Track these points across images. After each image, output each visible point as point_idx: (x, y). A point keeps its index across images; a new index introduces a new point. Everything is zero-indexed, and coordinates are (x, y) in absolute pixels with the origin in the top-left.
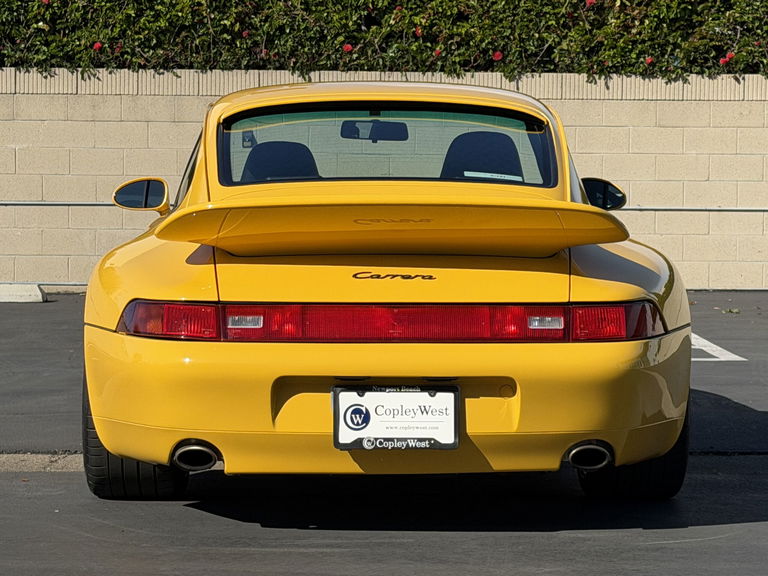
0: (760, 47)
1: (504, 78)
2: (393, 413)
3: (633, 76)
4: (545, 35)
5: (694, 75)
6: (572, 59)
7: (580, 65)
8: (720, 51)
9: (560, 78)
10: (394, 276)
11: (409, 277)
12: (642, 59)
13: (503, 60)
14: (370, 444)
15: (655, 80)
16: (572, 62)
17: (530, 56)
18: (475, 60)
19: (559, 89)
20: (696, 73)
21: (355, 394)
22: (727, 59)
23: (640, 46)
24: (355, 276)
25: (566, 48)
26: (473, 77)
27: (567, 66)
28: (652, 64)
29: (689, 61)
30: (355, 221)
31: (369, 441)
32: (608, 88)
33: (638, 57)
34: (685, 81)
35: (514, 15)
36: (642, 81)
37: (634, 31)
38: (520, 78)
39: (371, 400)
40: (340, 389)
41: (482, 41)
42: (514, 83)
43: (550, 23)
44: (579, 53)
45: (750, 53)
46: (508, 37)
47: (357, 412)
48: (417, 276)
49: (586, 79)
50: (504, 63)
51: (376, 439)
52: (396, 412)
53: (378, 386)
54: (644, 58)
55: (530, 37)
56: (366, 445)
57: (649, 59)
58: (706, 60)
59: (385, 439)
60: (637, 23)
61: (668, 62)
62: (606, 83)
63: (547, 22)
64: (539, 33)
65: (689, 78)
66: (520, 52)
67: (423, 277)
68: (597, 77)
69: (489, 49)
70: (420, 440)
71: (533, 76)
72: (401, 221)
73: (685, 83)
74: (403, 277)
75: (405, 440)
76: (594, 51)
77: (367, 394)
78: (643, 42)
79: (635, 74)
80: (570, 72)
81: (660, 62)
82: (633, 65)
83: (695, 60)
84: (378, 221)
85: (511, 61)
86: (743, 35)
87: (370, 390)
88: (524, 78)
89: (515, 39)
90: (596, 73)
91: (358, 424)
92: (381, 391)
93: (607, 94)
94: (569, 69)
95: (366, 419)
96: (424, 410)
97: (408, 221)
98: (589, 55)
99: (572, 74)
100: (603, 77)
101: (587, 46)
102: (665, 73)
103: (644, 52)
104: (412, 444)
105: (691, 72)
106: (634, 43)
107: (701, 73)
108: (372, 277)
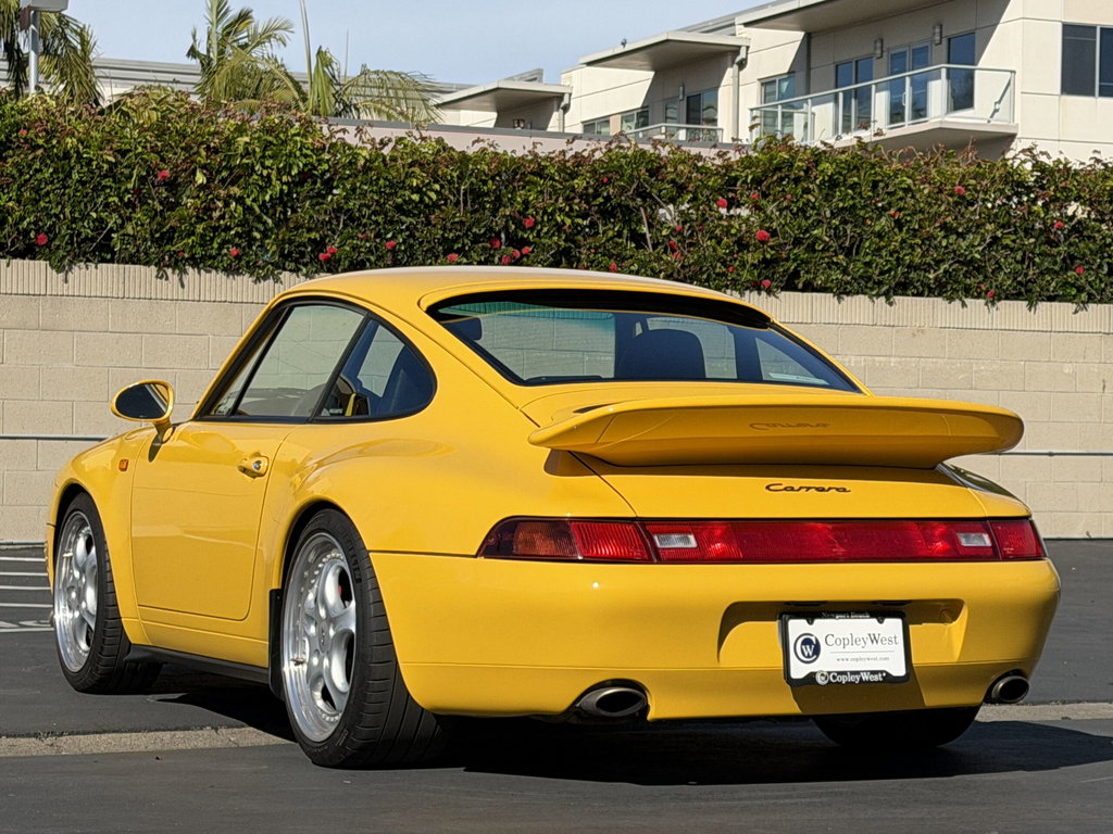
0: (367, 241)
1: (49, 268)
2: (844, 642)
3: (214, 272)
4: (103, 215)
5: (287, 273)
6: (138, 247)
7: (146, 254)
8: (319, 245)
9: (121, 271)
10: (808, 489)
11: (823, 490)
12: (225, 251)
13: (48, 245)
14: (823, 678)
15: (239, 278)
16: (138, 251)
17: (84, 240)
18: (13, 244)
19: (121, 285)
20: (291, 271)
21: (804, 621)
22: (329, 255)
23: (223, 234)
24: (768, 488)
25: (131, 232)
26: (8, 265)
27: (131, 256)
28: (238, 258)
29: (282, 255)
30: (751, 426)
31: (822, 675)
32: (183, 286)
33: (221, 247)
34: (277, 280)
35: (65, 187)
36: (224, 277)
37: (216, 214)
38: (70, 269)
39: (821, 628)
40: (787, 616)
41: (22, 219)
42: (62, 275)
43: (110, 200)
44: (145, 240)
45: (354, 248)
46: (56, 216)
47: (807, 642)
48: (830, 489)
49: (155, 273)
50: (49, 248)
51: (829, 673)
52: (846, 642)
53: (828, 613)
54: (228, 249)
55: (85, 216)
56: (820, 680)
57: (234, 251)
58: (302, 255)
59: (840, 673)
60: (220, 204)
61: (256, 255)
62: (181, 280)
63: (106, 198)
64: (96, 211)
65: (281, 276)
66: (72, 236)
67: (838, 489)
68: (169, 271)
69: (31, 230)
70: (873, 673)
71: (87, 268)
72: (799, 425)
73: (277, 282)
74: (818, 489)
75: (857, 673)
76: (167, 237)
77: (817, 621)
78: (228, 229)
79: (216, 268)
80: (133, 263)
81: (247, 254)
82: (214, 258)
83: (290, 253)
84: (775, 425)
85: (58, 247)
86: (345, 225)
87: (820, 616)
88: (75, 268)
89: (65, 218)
90: (168, 266)
91: (809, 656)
92: (831, 617)
93: (181, 294)
94: (133, 260)
95: (817, 651)
96: (874, 639)
97: (805, 425)
98: (159, 242)
99: (137, 266)
100: (177, 271)
101: (156, 231)
102: (252, 268)
103: (228, 242)
104: (865, 677)
105: (285, 269)
106: (215, 229)
107: (296, 271)
108: (785, 489)
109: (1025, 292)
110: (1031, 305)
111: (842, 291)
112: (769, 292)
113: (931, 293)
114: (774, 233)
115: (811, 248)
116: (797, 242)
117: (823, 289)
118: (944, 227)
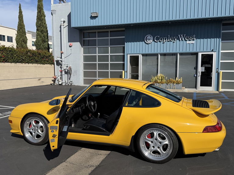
109: (28, 63)
110: (28, 64)
111: (11, 62)
112: (4, 63)
113: (20, 63)
114: (4, 56)
115: (8, 58)
116: (7, 57)
117: (9, 62)
118: (21, 56)
